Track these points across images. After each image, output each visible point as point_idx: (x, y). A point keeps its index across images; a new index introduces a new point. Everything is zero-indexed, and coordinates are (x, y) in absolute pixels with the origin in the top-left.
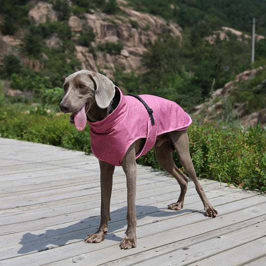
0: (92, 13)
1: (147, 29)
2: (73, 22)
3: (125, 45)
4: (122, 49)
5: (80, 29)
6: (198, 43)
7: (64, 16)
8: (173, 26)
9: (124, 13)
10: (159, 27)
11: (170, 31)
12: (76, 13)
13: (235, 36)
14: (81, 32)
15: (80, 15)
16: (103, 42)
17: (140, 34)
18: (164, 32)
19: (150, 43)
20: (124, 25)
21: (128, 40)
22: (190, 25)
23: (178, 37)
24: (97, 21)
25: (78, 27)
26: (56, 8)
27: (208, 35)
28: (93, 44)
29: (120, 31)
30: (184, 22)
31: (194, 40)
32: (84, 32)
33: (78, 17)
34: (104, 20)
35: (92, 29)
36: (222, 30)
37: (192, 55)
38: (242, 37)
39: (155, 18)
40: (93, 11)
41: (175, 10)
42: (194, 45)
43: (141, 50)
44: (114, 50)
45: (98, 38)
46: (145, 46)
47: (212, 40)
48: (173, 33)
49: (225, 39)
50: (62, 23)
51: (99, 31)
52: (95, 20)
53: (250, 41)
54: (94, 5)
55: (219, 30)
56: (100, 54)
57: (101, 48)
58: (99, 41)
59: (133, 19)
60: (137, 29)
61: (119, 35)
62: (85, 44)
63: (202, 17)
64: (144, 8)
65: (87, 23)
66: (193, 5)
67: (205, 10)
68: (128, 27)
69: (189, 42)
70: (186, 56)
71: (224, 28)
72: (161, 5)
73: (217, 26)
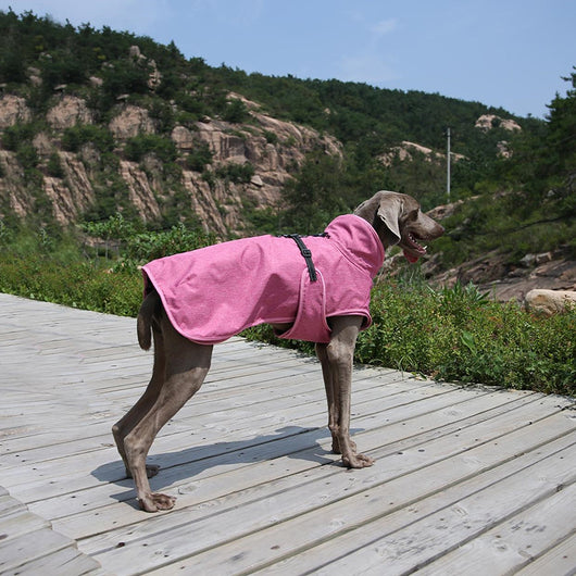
0: (207, 122)
1: (290, 144)
2: (179, 135)
3: (258, 168)
4: (254, 174)
5: (190, 145)
6: (367, 165)
7: (165, 127)
8: (328, 140)
9: (255, 120)
10: (308, 141)
11: (325, 147)
12: (182, 123)
13: (422, 155)
14: (190, 150)
15: (190, 125)
16: (224, 163)
17: (280, 152)
18: (315, 149)
19: (295, 165)
20: (256, 138)
21: (261, 160)
22: (355, 138)
23: (337, 156)
24: (214, 133)
25: (186, 142)
26: (153, 115)
27: (381, 154)
28: (209, 166)
29: (249, 148)
30: (345, 135)
31: (361, 160)
32: (195, 149)
33: (186, 127)
34: (225, 132)
35: (208, 145)
36: (402, 146)
37: (358, 183)
38: (432, 155)
39: (301, 128)
40: (208, 118)
41: (332, 115)
42: (361, 168)
43: (282, 175)
44: (241, 176)
45: (216, 158)
46: (288, 169)
47: (387, 161)
48: (329, 150)
49: (407, 158)
50: (163, 136)
51: (218, 148)
52: (212, 132)
53: (444, 161)
54: (210, 109)
55: (398, 145)
56: (219, 182)
57: (221, 174)
58: (218, 162)
59: (268, 129)
60: (275, 145)
61: (248, 153)
62: (197, 168)
63: (372, 127)
64: (286, 113)
65: (200, 136)
66: (358, 110)
67: (377, 117)
68: (262, 142)
69: (353, 163)
70: (349, 184)
71: (404, 142)
72: (310, 109)
73: (394, 140)
